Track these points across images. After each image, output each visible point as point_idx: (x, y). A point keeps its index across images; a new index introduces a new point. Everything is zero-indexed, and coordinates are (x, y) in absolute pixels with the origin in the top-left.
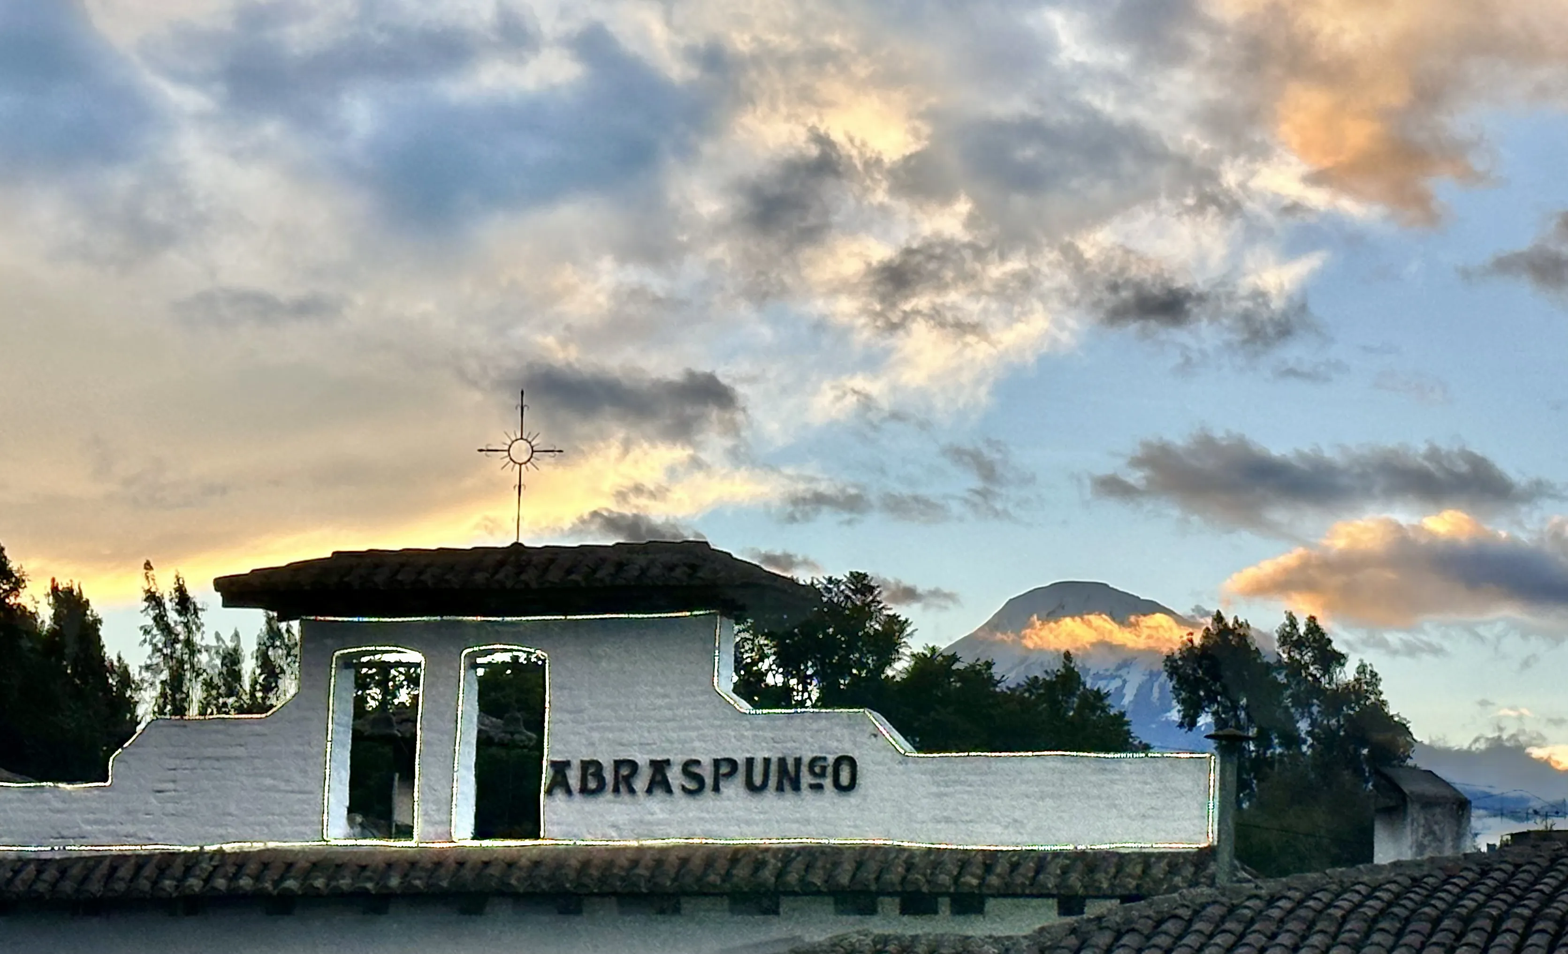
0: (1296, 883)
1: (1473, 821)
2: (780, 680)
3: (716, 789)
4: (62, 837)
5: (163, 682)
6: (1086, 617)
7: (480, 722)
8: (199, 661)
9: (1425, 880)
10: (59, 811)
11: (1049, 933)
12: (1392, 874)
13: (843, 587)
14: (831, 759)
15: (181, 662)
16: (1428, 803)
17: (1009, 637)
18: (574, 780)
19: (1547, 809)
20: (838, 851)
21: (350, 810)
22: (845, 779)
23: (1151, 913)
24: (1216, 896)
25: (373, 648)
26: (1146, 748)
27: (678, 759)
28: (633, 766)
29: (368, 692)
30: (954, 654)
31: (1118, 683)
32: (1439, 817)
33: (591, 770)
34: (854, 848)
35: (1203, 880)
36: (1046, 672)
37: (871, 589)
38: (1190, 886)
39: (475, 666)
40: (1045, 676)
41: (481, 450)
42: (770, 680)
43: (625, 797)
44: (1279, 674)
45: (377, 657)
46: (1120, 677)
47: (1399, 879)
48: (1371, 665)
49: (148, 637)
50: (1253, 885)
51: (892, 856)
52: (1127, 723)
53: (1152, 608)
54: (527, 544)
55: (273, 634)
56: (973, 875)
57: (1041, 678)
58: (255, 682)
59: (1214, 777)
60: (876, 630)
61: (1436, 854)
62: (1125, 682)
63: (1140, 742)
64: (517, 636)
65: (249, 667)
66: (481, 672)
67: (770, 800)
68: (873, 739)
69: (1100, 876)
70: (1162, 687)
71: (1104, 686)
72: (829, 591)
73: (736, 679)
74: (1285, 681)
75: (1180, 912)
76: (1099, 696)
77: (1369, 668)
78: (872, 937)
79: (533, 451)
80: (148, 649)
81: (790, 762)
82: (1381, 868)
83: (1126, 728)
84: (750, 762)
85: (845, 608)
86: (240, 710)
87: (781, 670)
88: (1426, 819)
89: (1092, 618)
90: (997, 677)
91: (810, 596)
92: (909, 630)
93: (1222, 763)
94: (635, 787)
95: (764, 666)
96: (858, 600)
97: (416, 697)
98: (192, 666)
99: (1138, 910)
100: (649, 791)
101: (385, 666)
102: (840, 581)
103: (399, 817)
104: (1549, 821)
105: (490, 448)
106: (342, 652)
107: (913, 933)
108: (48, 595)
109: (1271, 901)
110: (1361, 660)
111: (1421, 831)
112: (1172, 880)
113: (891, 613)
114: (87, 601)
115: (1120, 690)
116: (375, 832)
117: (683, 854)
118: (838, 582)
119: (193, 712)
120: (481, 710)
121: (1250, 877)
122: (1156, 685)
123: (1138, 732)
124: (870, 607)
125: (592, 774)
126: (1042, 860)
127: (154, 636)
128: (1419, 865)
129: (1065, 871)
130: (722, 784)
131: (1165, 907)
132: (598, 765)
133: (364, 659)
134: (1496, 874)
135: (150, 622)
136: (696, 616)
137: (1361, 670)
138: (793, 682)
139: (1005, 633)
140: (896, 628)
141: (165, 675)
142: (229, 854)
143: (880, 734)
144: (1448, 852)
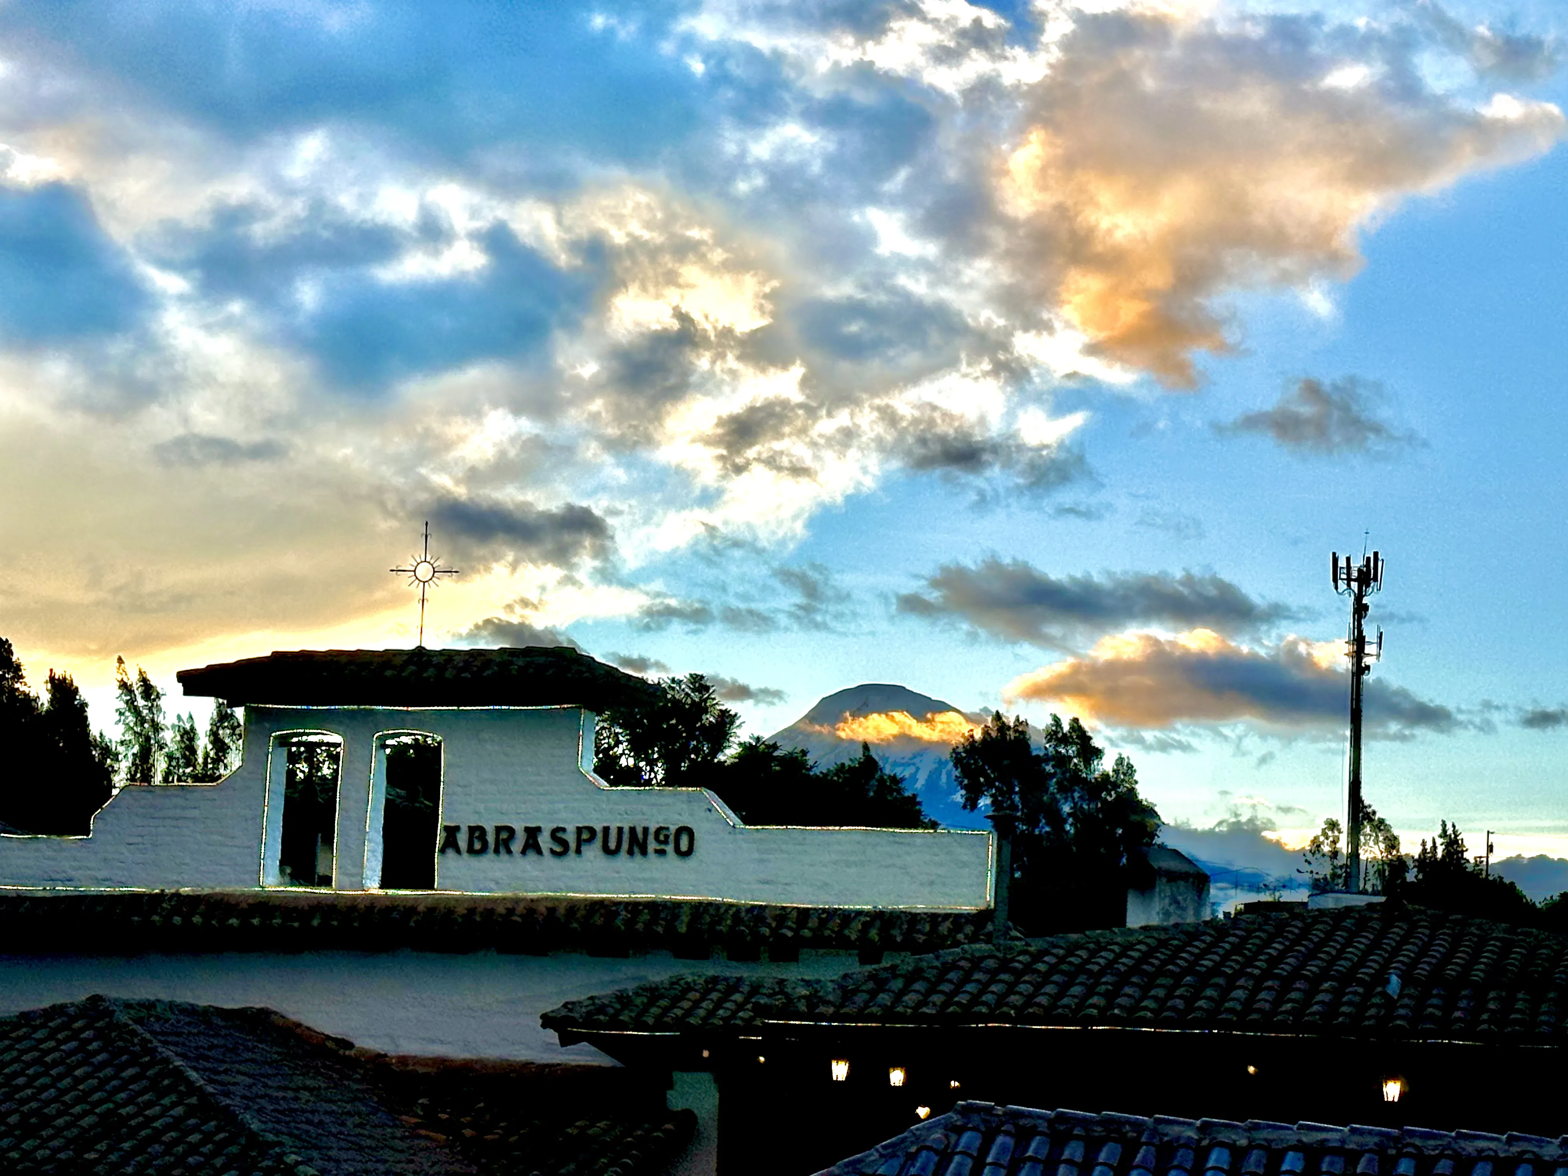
0: (1062, 943)
1: (1213, 891)
2: (631, 762)
3: (578, 851)
4: (53, 880)
5: (134, 754)
6: (891, 713)
7: (388, 793)
8: (163, 738)
9: (1171, 942)
10: (48, 858)
11: (851, 979)
12: (1142, 937)
13: (683, 686)
14: (673, 829)
15: (148, 739)
16: (1173, 877)
17: (825, 730)
18: (463, 843)
19: (1275, 884)
20: (678, 905)
21: (283, 863)
22: (684, 845)
23: (937, 964)
24: (992, 951)
25: (302, 731)
26: (934, 825)
27: (547, 828)
28: (511, 831)
29: (297, 766)
30: (775, 743)
31: (912, 769)
32: (1182, 889)
33: (477, 834)
34: (690, 903)
35: (982, 937)
36: (851, 760)
37: (707, 688)
38: (970, 942)
39: (384, 746)
40: (850, 763)
41: (392, 571)
42: (623, 762)
43: (504, 856)
44: (1047, 765)
45: (304, 738)
46: (914, 764)
47: (1148, 941)
48: (1128, 758)
49: (123, 718)
50: (1024, 943)
51: (722, 910)
52: (920, 803)
53: (942, 707)
54: (428, 647)
55: (223, 717)
56: (790, 928)
57: (847, 765)
58: (207, 755)
59: (992, 850)
60: (710, 722)
61: (1180, 921)
62: (918, 769)
63: (930, 820)
64: (419, 722)
65: (203, 743)
66: (388, 751)
67: (623, 863)
68: (708, 812)
69: (896, 932)
70: (949, 774)
71: (899, 772)
72: (673, 689)
73: (596, 760)
74: (1052, 771)
75: (962, 963)
76: (894, 779)
77: (1126, 760)
78: (704, 978)
79: (434, 572)
80: (121, 728)
81: (639, 831)
82: (1132, 932)
83: (918, 807)
84: (606, 830)
85: (685, 704)
86: (196, 778)
87: (632, 754)
88: (1172, 891)
89: (895, 714)
90: (810, 763)
91: (659, 693)
92: (738, 722)
93: (999, 840)
94: (512, 849)
95: (619, 750)
96: (696, 696)
97: (336, 771)
98: (157, 742)
99: (926, 961)
100: (524, 852)
101: (311, 747)
102: (681, 681)
103: (321, 870)
104: (1277, 894)
105: (400, 568)
106: (278, 733)
107: (738, 975)
108: (47, 682)
109: (1038, 957)
110: (1120, 755)
111: (1167, 901)
112: (955, 936)
113: (723, 708)
114: (77, 688)
115: (914, 778)
116: (302, 882)
117: (550, 905)
118: (680, 682)
119: (158, 779)
120: (388, 783)
121: (1019, 935)
122: (944, 772)
123: (928, 811)
124: (706, 703)
125: (477, 838)
126: (847, 917)
127: (127, 718)
128: (1165, 929)
129: (866, 926)
130: (583, 848)
131: (950, 959)
132: (482, 830)
133: (295, 740)
134: (1231, 939)
135: (122, 705)
136: (564, 708)
137: (1119, 762)
138: (642, 764)
139: (822, 725)
140: (727, 720)
141: (136, 749)
142: (183, 896)
143: (713, 809)
144: (1190, 919)
